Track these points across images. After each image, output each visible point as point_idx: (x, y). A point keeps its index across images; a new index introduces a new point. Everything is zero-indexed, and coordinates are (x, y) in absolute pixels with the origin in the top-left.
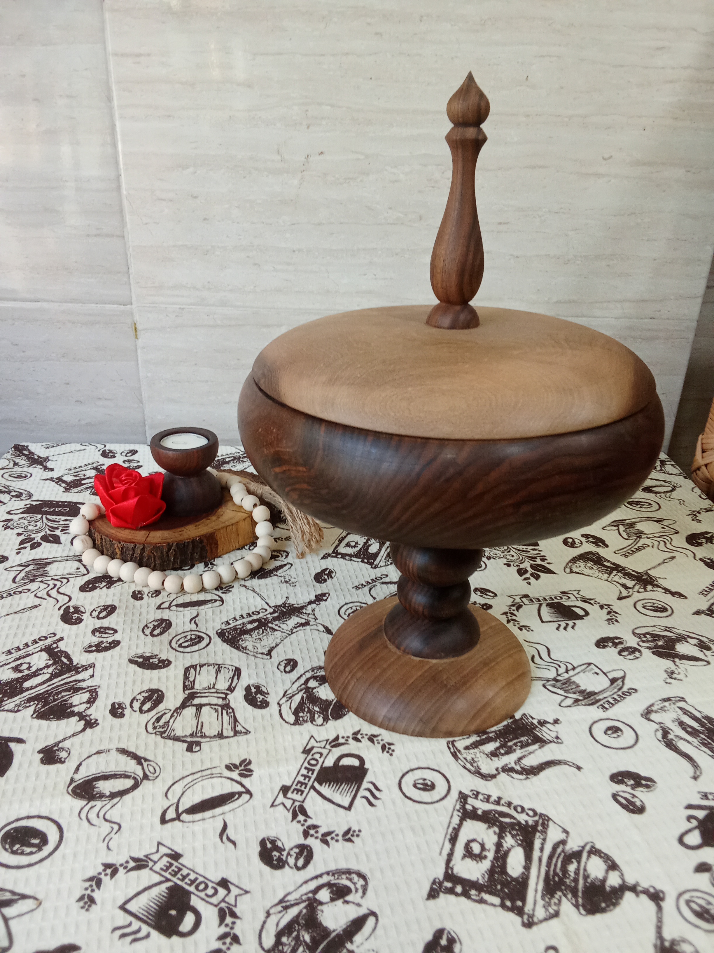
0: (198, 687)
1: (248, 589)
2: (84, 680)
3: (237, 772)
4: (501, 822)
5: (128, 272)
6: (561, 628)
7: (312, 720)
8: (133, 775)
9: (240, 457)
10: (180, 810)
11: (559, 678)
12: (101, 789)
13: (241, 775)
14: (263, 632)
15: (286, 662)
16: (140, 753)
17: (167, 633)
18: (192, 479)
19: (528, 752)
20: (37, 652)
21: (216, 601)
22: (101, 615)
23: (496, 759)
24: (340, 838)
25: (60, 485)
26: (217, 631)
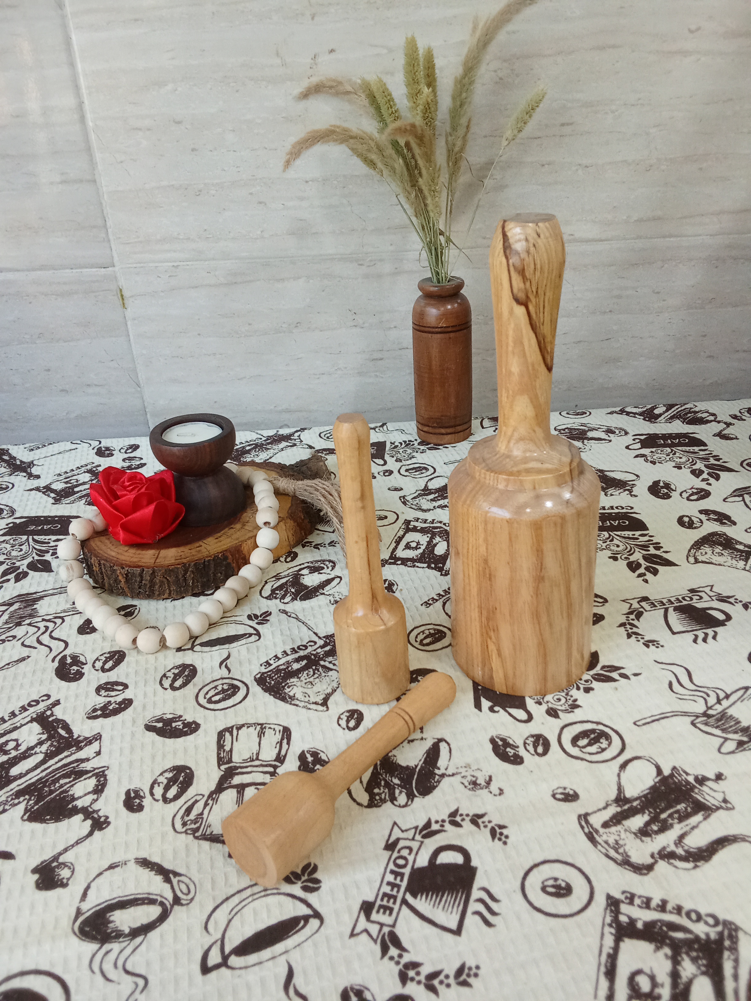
0: (237, 758)
1: (290, 616)
2: (88, 760)
3: (299, 884)
4: (672, 939)
5: (105, 226)
6: (700, 640)
7: (393, 799)
8: (159, 899)
9: (263, 445)
10: (227, 950)
11: (710, 712)
12: (118, 924)
13: (306, 889)
14: (314, 674)
15: (348, 714)
16: (167, 866)
17: (191, 684)
18: (206, 480)
19: (690, 827)
20: (27, 723)
21: (251, 635)
22: (107, 666)
23: (649, 839)
24: (451, 981)
25: (48, 496)
26: (255, 677)
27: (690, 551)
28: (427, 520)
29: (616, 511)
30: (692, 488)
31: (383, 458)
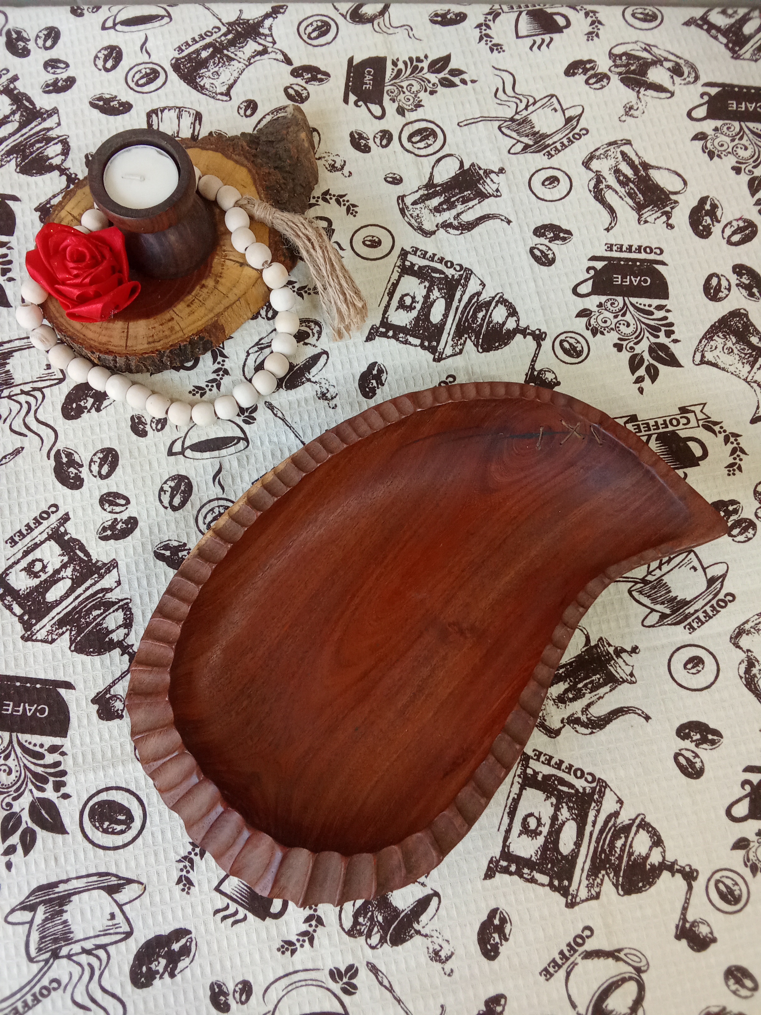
1: (276, 415)
2: (111, 590)
4: (559, 791)
11: (649, 578)
17: (189, 504)
19: (598, 696)
20: (45, 540)
21: (239, 439)
22: (104, 471)
23: (564, 705)
27: (700, 342)
28: (426, 253)
29: (643, 256)
30: (740, 219)
31: (381, 104)
